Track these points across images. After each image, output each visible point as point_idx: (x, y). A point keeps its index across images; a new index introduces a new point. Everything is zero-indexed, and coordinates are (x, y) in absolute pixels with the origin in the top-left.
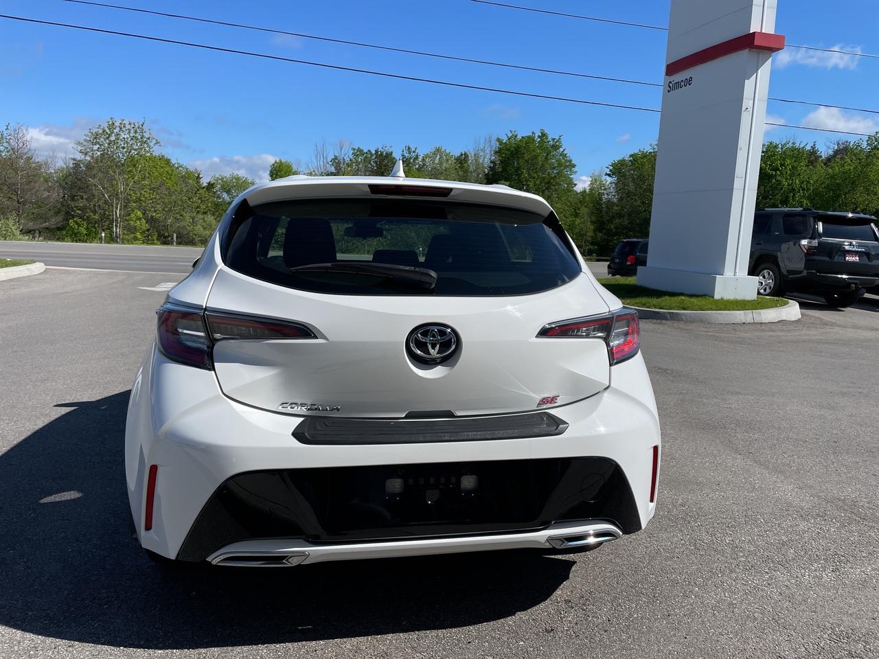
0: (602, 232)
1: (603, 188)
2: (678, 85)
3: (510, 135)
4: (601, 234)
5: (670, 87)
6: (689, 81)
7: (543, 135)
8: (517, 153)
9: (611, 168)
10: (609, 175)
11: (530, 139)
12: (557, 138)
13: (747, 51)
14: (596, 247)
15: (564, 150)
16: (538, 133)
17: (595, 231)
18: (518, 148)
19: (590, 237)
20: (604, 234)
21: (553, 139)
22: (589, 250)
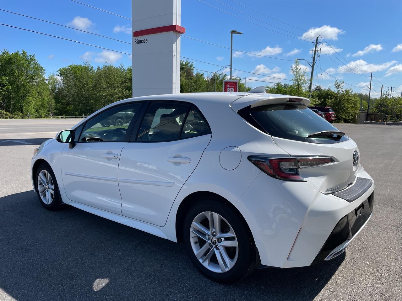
0: (60, 104)
1: (55, 82)
2: (140, 42)
3: (4, 51)
4: (59, 105)
5: (136, 42)
6: (146, 41)
7: (24, 53)
8: (9, 62)
9: (60, 72)
10: (58, 75)
11: (16, 55)
12: (32, 55)
13: (173, 32)
14: (57, 111)
15: (37, 61)
16: (20, 52)
17: (56, 103)
18: (10, 59)
19: (54, 106)
20: (61, 104)
21: (30, 56)
22: (54, 112)
